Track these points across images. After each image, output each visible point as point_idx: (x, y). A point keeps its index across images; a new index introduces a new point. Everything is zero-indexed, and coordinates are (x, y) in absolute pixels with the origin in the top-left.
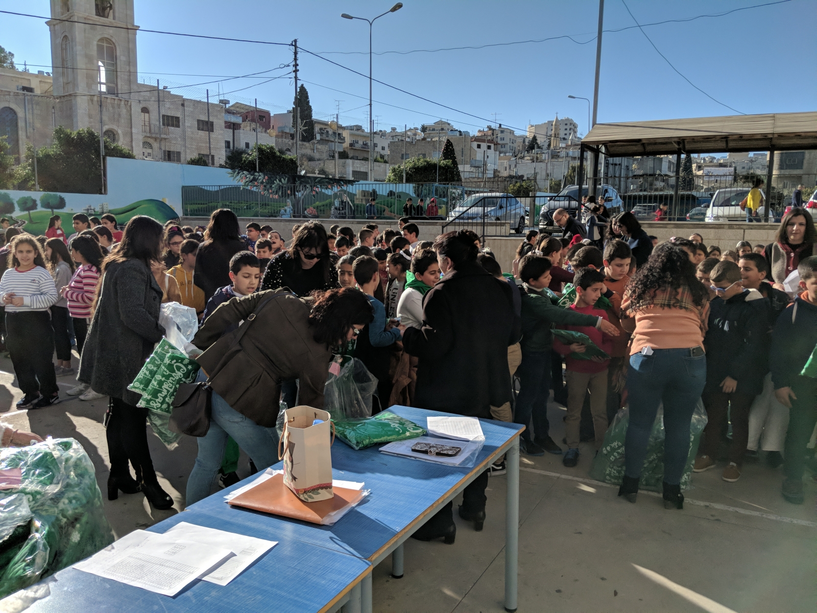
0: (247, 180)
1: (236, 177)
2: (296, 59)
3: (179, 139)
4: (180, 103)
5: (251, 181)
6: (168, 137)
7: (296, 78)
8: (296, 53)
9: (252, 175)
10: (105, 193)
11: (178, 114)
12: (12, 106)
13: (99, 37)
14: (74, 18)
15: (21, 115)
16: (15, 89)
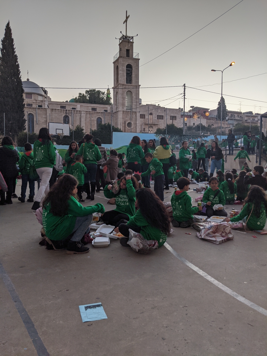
1: (157, 136)
2: (184, 91)
3: (163, 124)
4: (164, 110)
6: (159, 123)
7: (184, 98)
8: (185, 89)
10: (112, 144)
11: (163, 115)
12: (101, 117)
13: (127, 91)
14: (119, 85)
15: (103, 119)
16: (102, 111)
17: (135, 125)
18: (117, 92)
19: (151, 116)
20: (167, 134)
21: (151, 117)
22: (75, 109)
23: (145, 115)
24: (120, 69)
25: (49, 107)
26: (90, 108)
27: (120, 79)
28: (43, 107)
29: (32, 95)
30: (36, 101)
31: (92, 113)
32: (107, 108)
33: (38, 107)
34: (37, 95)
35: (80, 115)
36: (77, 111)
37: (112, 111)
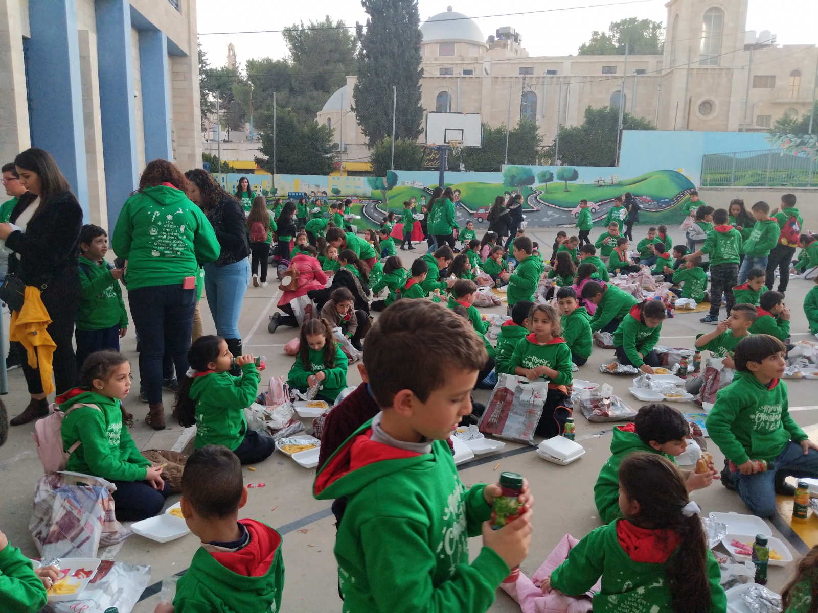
0: (791, 144)
1: (775, 142)
5: (797, 146)
9: (799, 138)
12: (624, 89)
13: (707, 8)
15: (630, 99)
16: (631, 72)
17: (725, 108)
18: (677, 15)
19: (797, 78)
20: (814, 132)
21: (797, 82)
22: (554, 72)
23: (774, 77)
25: (488, 74)
26: (599, 68)
28: (476, 74)
29: (455, 45)
30: (462, 60)
32: (647, 62)
33: (462, 75)
34: (467, 45)
35: (565, 86)
36: (560, 77)
37: (660, 71)
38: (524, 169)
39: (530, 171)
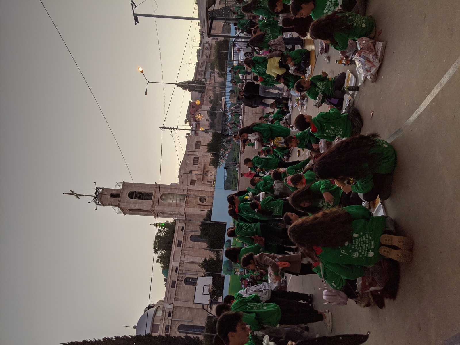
1: (221, 164)
2: (168, 128)
5: (223, 157)
7: (176, 129)
8: (166, 128)
10: (226, 223)
11: (193, 157)
12: (189, 236)
14: (153, 209)
15: (193, 233)
16: (182, 233)
17: (204, 192)
18: (161, 212)
19: (193, 172)
20: (219, 152)
21: (195, 172)
22: (177, 269)
23: (191, 180)
24: (133, 207)
25: (172, 303)
26: (177, 248)
27: (145, 208)
28: (171, 311)
29: (154, 323)
30: (162, 319)
31: (183, 247)
32: (179, 227)
33: (171, 318)
34: (155, 317)
35: (185, 263)
36: (179, 266)
37: (183, 221)
38: (224, 265)
39: (225, 262)
